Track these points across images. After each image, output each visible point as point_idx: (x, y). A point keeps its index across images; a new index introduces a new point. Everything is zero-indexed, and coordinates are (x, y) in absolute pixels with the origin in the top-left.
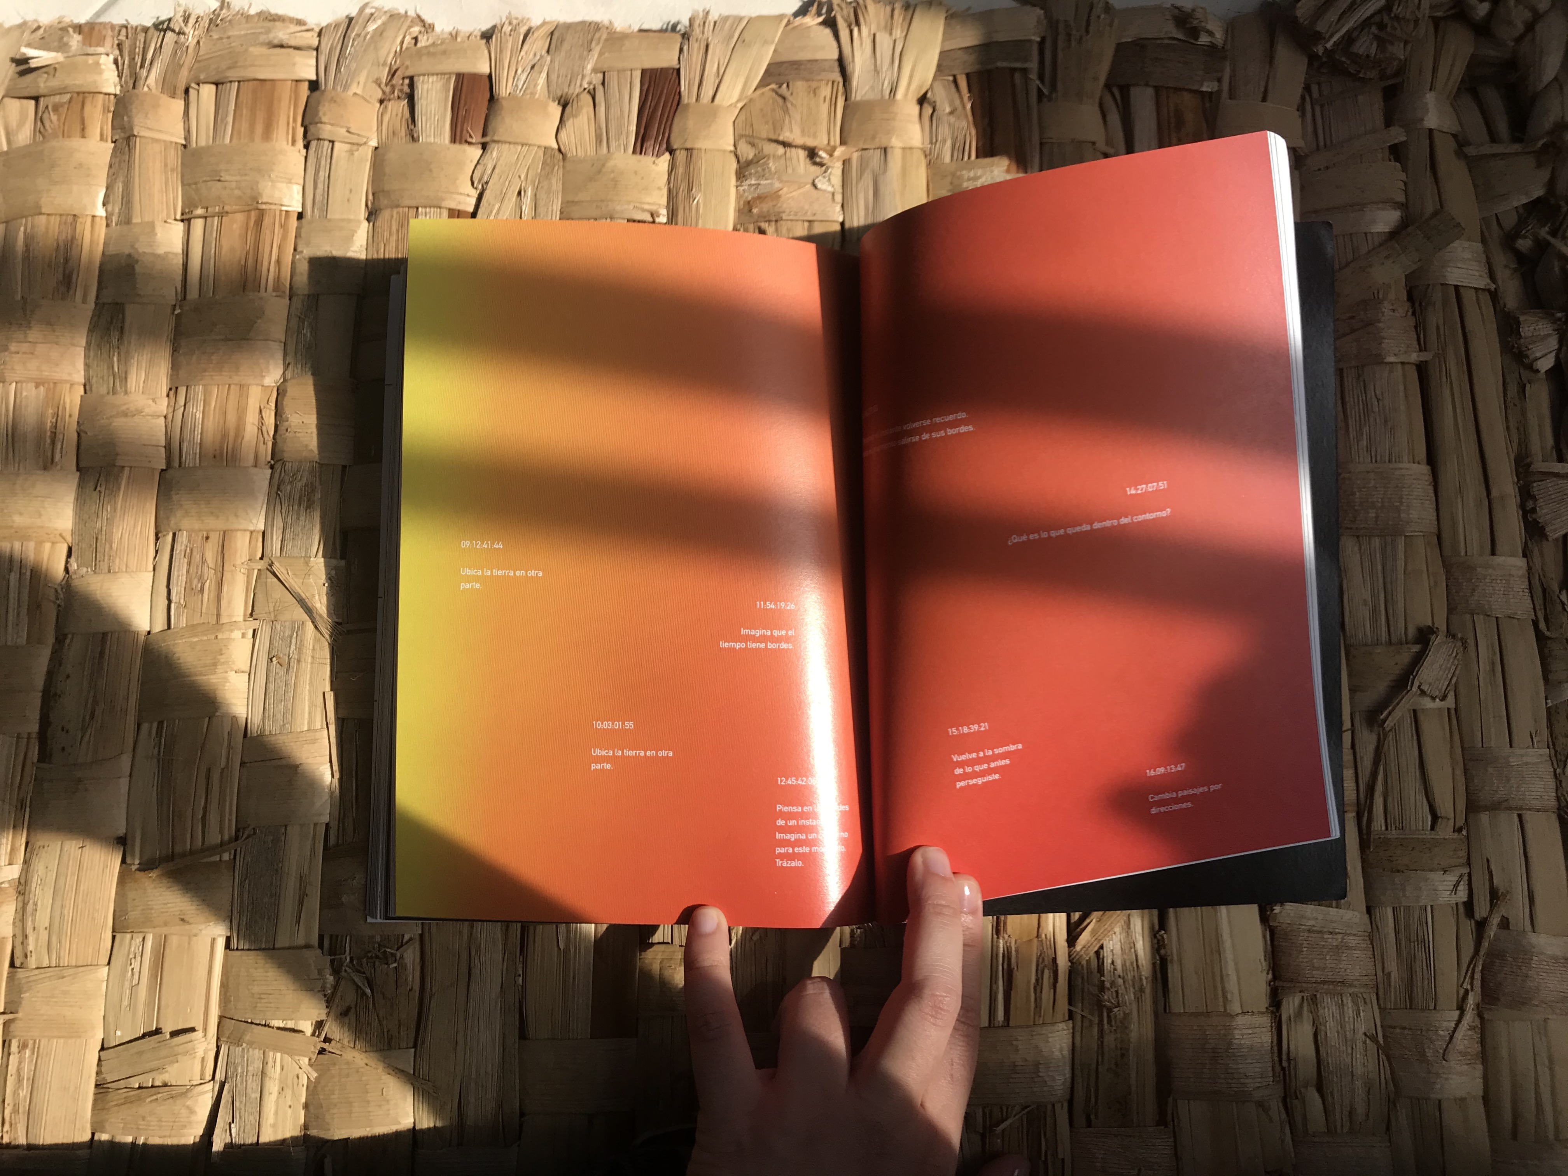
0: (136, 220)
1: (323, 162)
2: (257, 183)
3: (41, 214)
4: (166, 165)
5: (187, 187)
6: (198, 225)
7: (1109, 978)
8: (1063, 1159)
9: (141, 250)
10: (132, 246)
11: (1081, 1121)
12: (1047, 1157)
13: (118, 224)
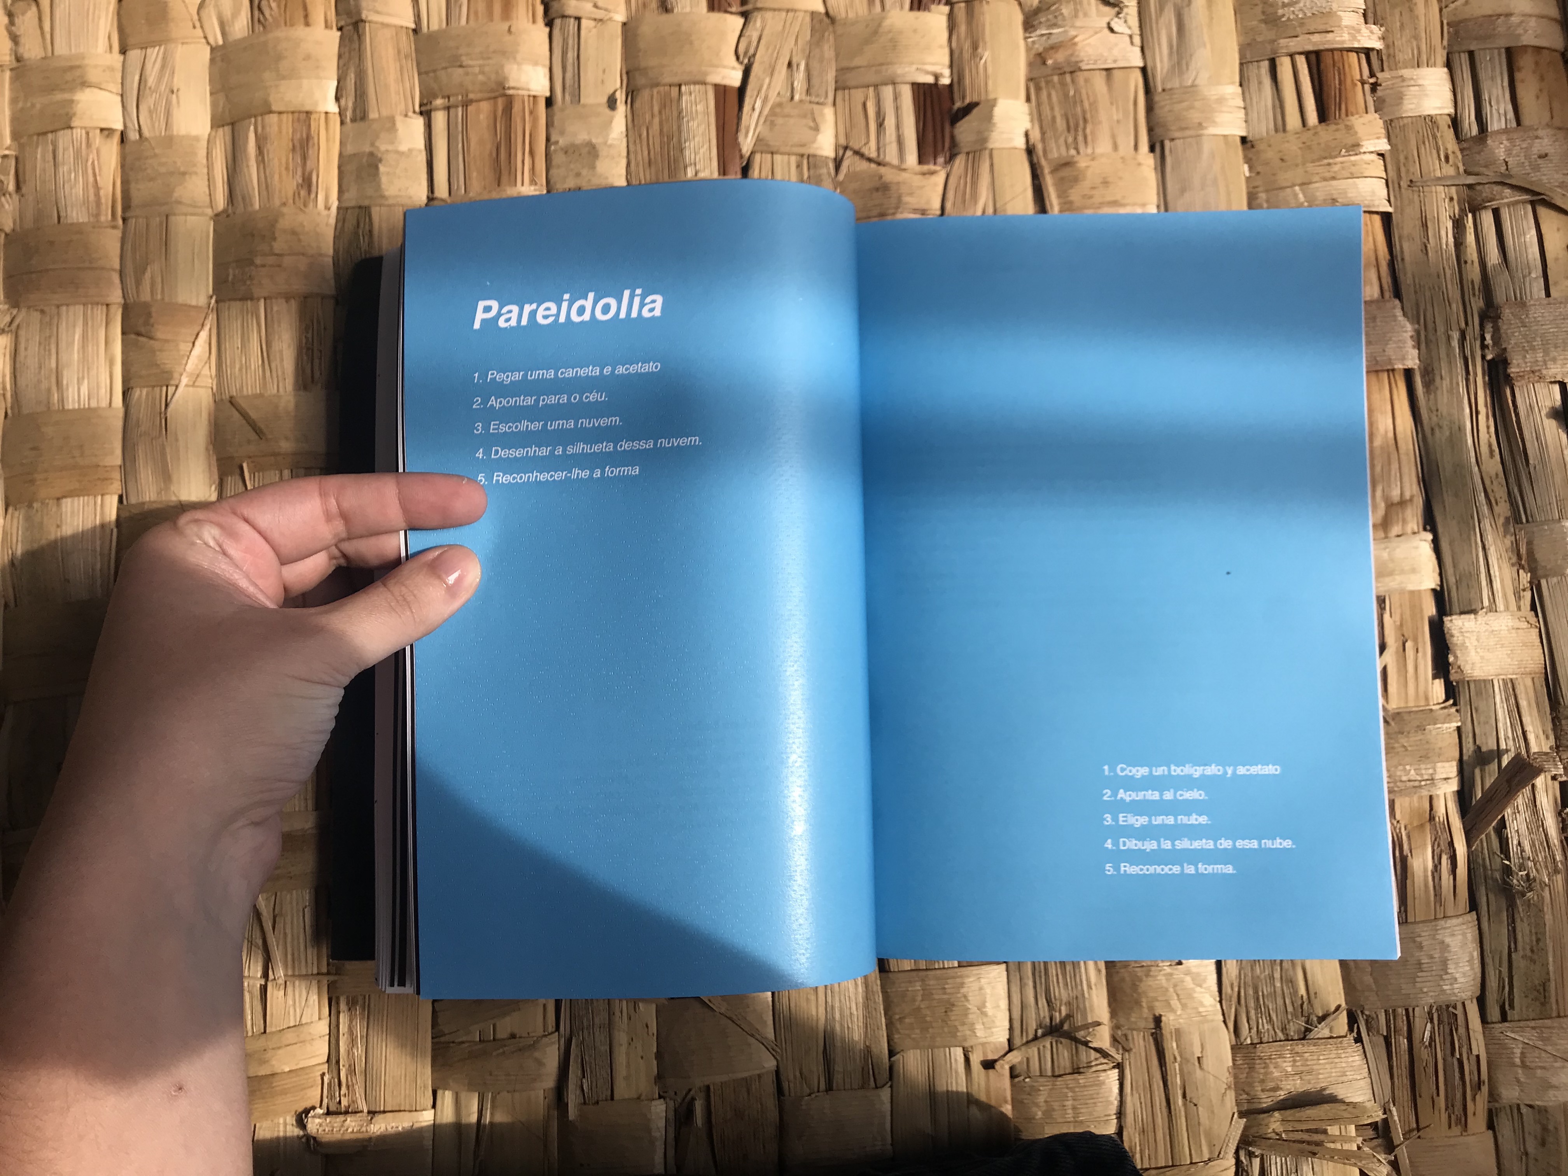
0: (373, 115)
1: (570, 42)
2: (502, 67)
3: (271, 112)
4: (399, 52)
5: (424, 76)
6: (440, 119)
7: (1517, 861)
8: (1478, 1057)
9: (383, 147)
10: (372, 144)
11: (1494, 1013)
12: (1461, 1055)
13: (353, 120)
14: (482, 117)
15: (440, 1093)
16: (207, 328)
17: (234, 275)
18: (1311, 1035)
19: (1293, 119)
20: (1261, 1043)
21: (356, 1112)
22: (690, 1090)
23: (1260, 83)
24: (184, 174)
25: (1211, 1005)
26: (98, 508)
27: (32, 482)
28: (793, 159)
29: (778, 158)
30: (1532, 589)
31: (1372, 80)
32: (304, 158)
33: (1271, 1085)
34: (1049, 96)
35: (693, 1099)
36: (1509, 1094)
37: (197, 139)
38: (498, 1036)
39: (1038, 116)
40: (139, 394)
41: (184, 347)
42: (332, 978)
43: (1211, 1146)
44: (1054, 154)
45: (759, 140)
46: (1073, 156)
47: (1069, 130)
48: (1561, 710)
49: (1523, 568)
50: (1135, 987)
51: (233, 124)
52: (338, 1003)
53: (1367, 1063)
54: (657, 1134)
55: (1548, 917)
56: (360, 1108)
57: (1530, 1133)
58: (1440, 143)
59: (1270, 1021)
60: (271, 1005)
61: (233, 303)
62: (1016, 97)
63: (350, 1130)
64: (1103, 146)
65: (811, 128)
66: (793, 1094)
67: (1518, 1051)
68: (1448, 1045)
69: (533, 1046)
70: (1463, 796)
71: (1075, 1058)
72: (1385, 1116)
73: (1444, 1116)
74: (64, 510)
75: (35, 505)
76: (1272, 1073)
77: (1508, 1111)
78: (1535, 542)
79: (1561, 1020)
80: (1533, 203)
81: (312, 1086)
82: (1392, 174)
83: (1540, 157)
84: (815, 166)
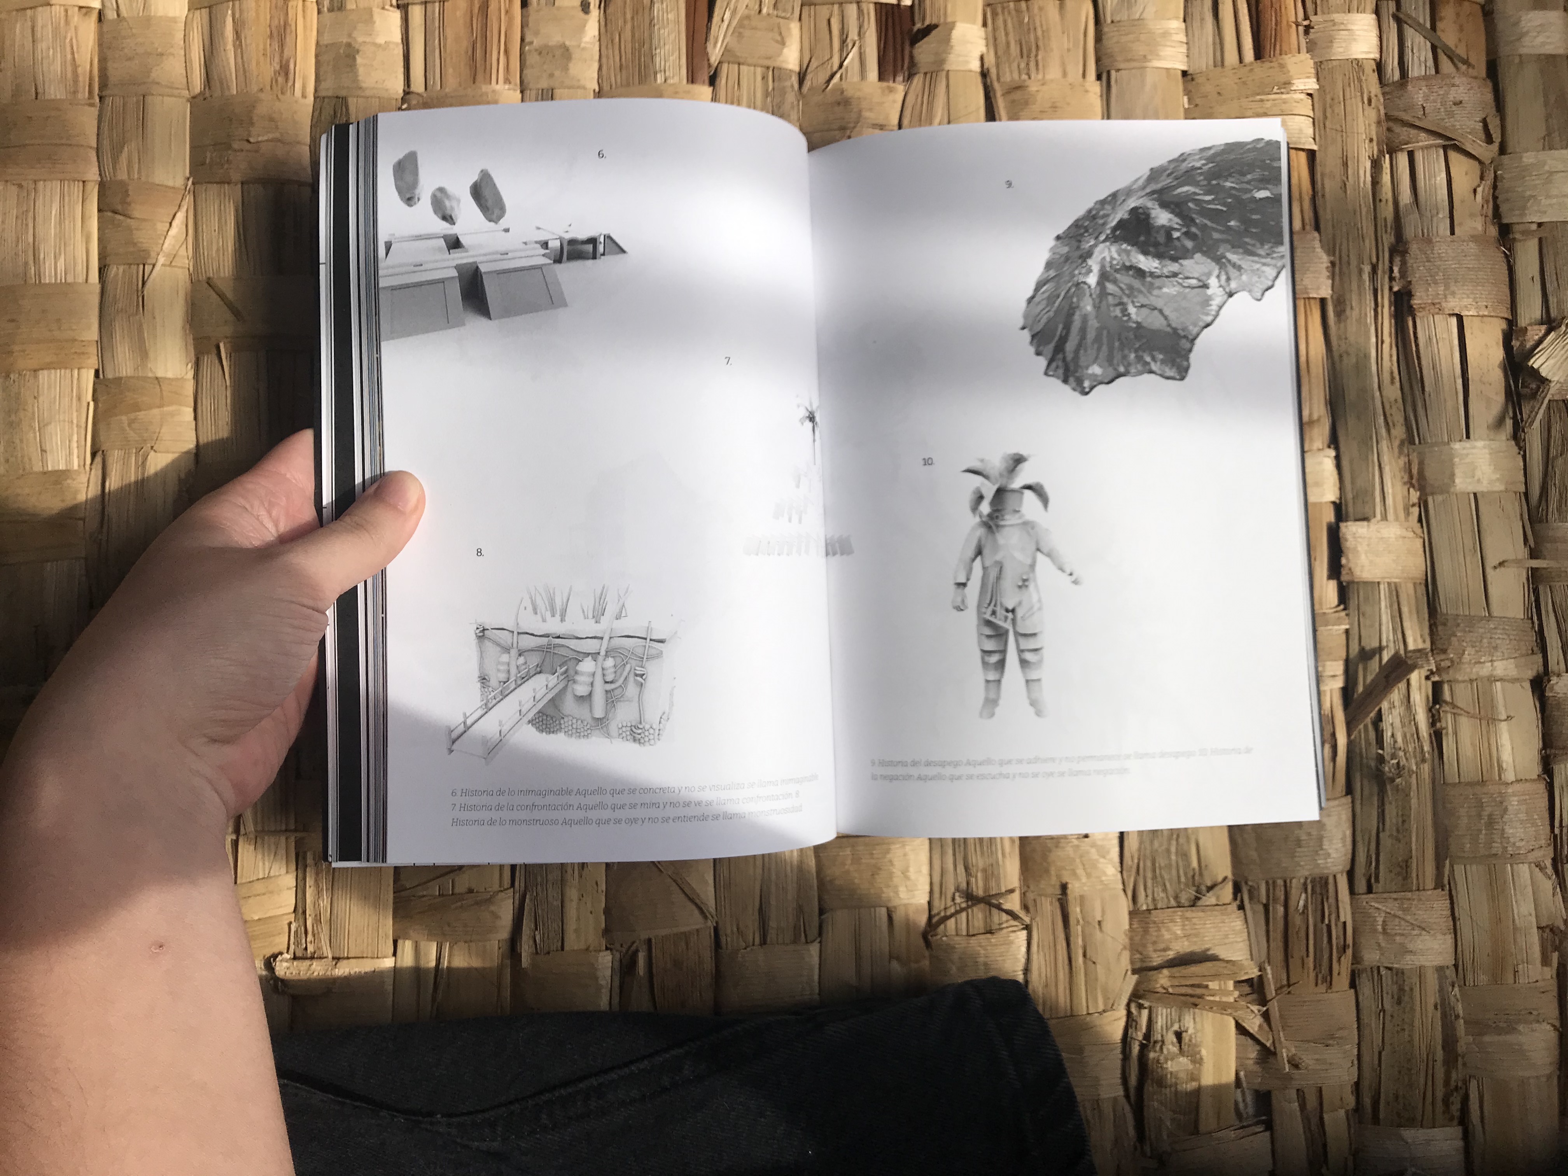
0: (351, 6)
6: (416, 13)
7: (1389, 750)
8: (1345, 923)
9: (360, 39)
10: (350, 35)
11: (1362, 885)
12: (1330, 921)
13: (331, 10)
14: (458, 13)
15: (400, 942)
16: (184, 209)
17: (211, 158)
18: (1200, 903)
19: (1231, 56)
20: (1156, 909)
21: (321, 958)
22: (633, 943)
23: (1202, 19)
24: (162, 55)
25: (1113, 875)
26: (75, 382)
27: (10, 353)
28: (759, 71)
29: (744, 68)
30: (1420, 507)
31: (1306, 23)
32: (282, 46)
33: (1162, 946)
34: (1005, 22)
35: (637, 951)
36: (1371, 957)
37: (174, 20)
38: (457, 891)
39: (993, 40)
40: (116, 271)
41: (162, 227)
42: (299, 835)
43: (1106, 999)
44: (1007, 78)
45: (727, 50)
46: (1025, 81)
47: (1022, 57)
48: (1438, 616)
49: (1414, 487)
50: (1045, 857)
51: (210, 7)
52: (305, 858)
53: (1247, 927)
54: (603, 983)
55: (1414, 802)
56: (325, 955)
57: (1387, 993)
58: (1364, 86)
59: (1165, 890)
60: (243, 861)
61: (209, 186)
62: (974, 22)
63: (316, 974)
64: (1053, 72)
65: (777, 42)
66: (729, 946)
67: (1380, 920)
68: (1319, 913)
69: (489, 901)
70: (1347, 692)
71: (988, 920)
72: (1259, 973)
73: (1312, 975)
74: (41, 381)
75: (12, 376)
76: (1163, 936)
77: (1369, 973)
78: (1426, 462)
79: (1422, 893)
80: (1445, 148)
81: (280, 934)
82: (1319, 114)
83: (1455, 104)
84: (780, 79)
